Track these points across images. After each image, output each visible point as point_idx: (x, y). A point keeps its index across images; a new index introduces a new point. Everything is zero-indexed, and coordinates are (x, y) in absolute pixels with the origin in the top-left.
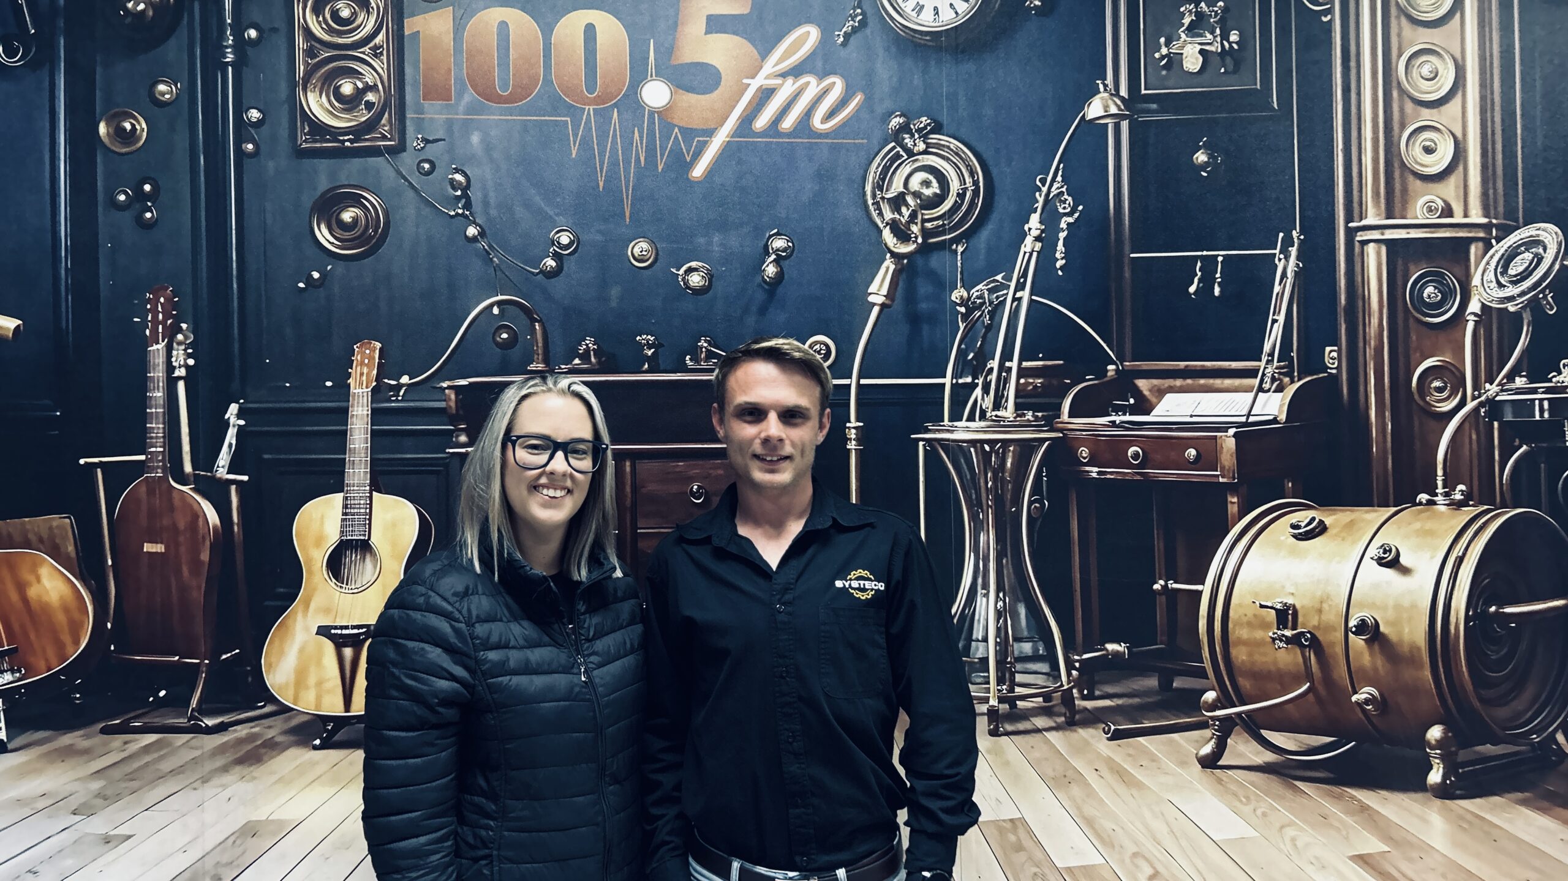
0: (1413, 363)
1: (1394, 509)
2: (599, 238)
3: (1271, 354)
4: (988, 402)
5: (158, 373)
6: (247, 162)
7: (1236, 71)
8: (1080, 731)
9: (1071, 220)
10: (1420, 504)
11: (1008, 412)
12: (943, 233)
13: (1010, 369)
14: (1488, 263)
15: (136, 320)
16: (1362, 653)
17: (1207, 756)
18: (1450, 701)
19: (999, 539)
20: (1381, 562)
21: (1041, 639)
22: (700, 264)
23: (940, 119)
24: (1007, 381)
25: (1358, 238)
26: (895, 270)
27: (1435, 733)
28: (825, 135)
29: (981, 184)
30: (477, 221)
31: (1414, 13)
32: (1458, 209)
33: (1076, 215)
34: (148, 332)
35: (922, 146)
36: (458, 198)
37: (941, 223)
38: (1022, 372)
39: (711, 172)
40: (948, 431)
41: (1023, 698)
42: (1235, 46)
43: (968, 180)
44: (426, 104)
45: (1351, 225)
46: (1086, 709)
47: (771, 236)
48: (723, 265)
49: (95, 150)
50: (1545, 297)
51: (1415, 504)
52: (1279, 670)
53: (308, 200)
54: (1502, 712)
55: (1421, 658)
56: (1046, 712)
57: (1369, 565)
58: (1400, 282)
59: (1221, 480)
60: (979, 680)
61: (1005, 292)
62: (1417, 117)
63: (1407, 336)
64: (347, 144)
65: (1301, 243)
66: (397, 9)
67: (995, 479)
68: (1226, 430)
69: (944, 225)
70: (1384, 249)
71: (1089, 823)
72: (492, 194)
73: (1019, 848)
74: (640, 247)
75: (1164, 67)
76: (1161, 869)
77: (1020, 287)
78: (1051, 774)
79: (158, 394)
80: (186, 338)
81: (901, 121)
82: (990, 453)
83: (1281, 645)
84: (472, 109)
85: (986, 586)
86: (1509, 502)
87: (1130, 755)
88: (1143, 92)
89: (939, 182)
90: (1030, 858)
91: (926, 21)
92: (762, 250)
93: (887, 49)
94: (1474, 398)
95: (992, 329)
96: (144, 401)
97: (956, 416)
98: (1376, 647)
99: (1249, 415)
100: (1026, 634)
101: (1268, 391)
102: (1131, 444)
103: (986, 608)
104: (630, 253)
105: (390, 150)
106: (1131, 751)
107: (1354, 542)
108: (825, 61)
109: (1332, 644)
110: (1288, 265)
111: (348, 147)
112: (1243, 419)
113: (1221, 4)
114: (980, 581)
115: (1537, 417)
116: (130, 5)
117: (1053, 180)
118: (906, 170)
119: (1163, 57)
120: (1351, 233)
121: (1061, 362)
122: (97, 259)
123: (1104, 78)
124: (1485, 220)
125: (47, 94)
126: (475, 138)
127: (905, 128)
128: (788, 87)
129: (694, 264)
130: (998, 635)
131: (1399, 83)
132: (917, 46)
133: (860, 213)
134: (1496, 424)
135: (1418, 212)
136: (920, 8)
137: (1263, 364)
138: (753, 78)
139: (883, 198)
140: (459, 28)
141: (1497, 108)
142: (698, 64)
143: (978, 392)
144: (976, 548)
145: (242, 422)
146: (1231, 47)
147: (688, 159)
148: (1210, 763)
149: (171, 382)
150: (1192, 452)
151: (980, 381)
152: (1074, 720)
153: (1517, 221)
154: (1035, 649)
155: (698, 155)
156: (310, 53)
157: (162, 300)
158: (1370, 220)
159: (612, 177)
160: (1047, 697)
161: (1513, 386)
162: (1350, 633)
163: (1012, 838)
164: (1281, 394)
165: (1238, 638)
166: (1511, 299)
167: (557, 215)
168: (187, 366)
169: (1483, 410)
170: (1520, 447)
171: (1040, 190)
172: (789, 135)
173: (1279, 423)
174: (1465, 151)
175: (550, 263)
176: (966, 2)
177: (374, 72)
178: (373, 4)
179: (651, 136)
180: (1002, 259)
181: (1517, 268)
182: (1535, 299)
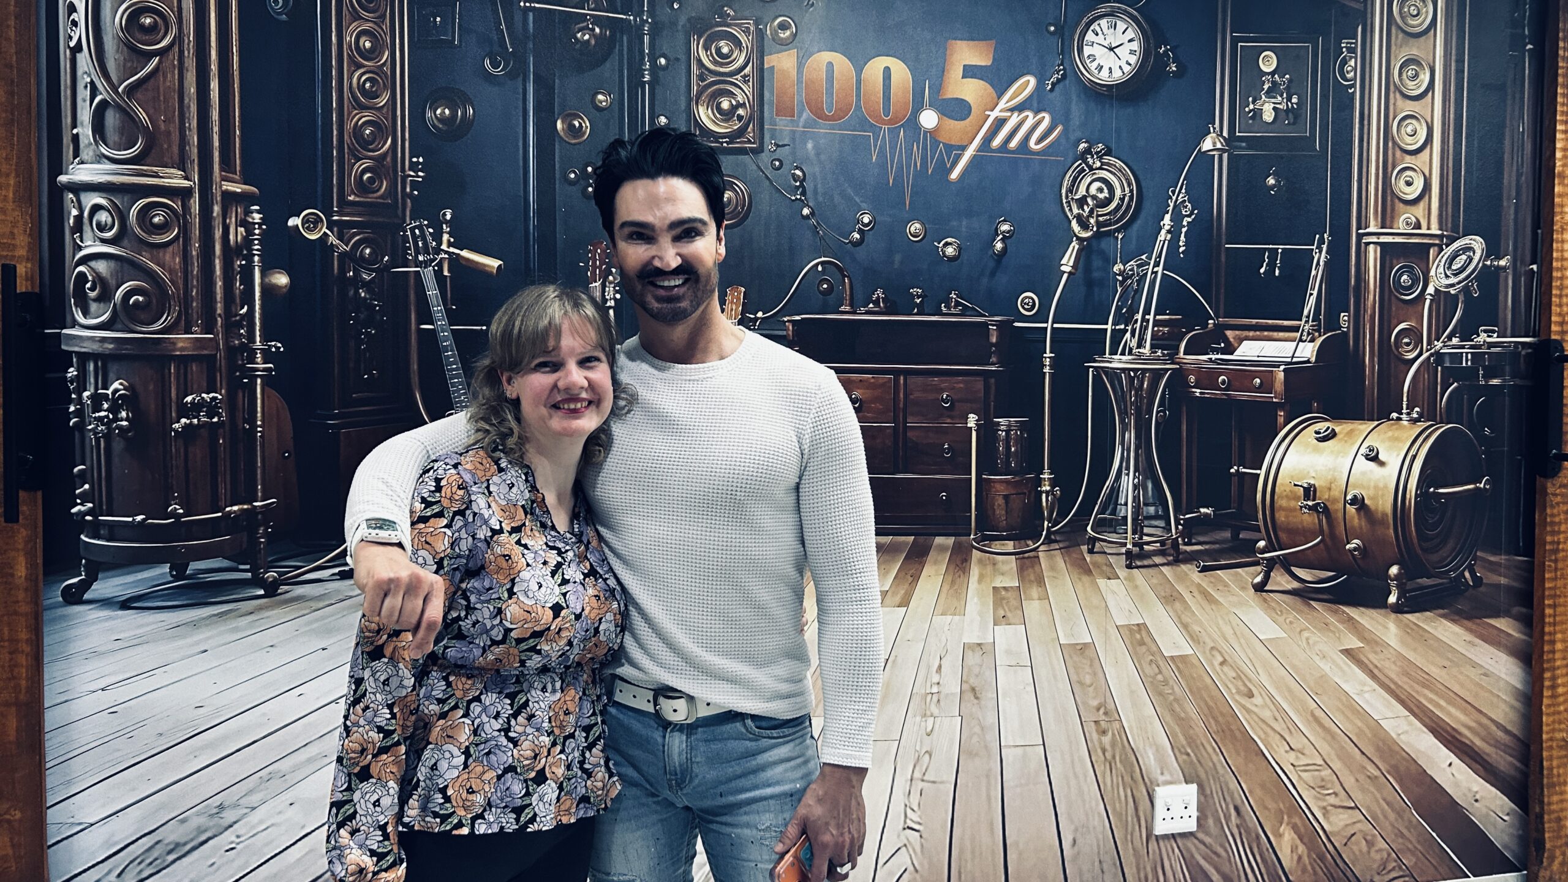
0: (1392, 327)
1: (1377, 423)
2: (889, 219)
3: (1308, 317)
4: (1134, 343)
7: (1294, 124)
8: (1182, 566)
9: (1190, 220)
10: (1393, 419)
11: (1146, 350)
12: (1110, 225)
13: (1148, 320)
14: (1440, 261)
15: (581, 264)
16: (1353, 517)
17: (1258, 583)
18: (1403, 549)
19: (1136, 438)
20: (1368, 458)
21: (1160, 504)
22: (954, 240)
23: (1110, 145)
24: (1146, 328)
25: (1364, 241)
26: (1078, 249)
27: (1394, 570)
28: (1037, 153)
29: (1135, 192)
30: (810, 204)
31: (1405, 90)
32: (1424, 224)
33: (1193, 217)
34: (588, 273)
35: (1098, 164)
36: (797, 188)
37: (1107, 217)
38: (1157, 323)
39: (963, 176)
40: (1108, 362)
41: (1148, 543)
42: (1295, 106)
43: (1127, 189)
44: (778, 119)
45: (1360, 231)
46: (1186, 551)
47: (999, 222)
48: (968, 241)
49: (554, 140)
50: (1473, 284)
51: (1389, 420)
52: (1303, 527)
54: (1435, 557)
55: (1388, 521)
56: (1161, 553)
57: (1360, 459)
58: (1387, 272)
59: (1274, 400)
60: (1121, 531)
61: (1147, 267)
62: (1402, 161)
63: (1390, 309)
64: (725, 145)
65: (1329, 242)
66: (760, 51)
67: (1136, 395)
68: (1278, 366)
69: (1110, 219)
70: (1379, 249)
71: (1186, 626)
72: (819, 186)
73: (1142, 643)
74: (915, 227)
75: (1251, 118)
76: (1227, 658)
77: (1157, 264)
78: (1163, 594)
81: (1086, 145)
82: (1133, 378)
83: (1306, 511)
84: (807, 124)
85: (1128, 468)
86: (1444, 420)
87: (1211, 582)
88: (1237, 134)
89: (1108, 189)
90: (1148, 650)
91: (1104, 77)
92: (993, 232)
93: (1079, 96)
94: (1427, 350)
95: (1139, 292)
97: (1113, 352)
98: (1362, 513)
99: (1293, 357)
100: (1151, 500)
101: (1305, 341)
102: (1221, 374)
103: (1128, 483)
104: (908, 231)
105: (754, 151)
106: (1213, 580)
107: (1353, 444)
108: (1038, 103)
109: (1337, 510)
110: (1321, 257)
111: (725, 147)
112: (1289, 360)
113: (1287, 76)
114: (1124, 464)
115: (1464, 365)
116: (579, 35)
117: (1180, 192)
119: (1250, 111)
120: (1360, 237)
121: (1180, 317)
122: (555, 220)
123: (1213, 122)
124: (1439, 232)
125: (521, 96)
126: (810, 145)
127: (1088, 151)
128: (1014, 119)
129: (949, 240)
130: (1134, 501)
131: (1393, 138)
132: (1097, 93)
133: (1059, 211)
134: (1439, 368)
135: (1400, 225)
136: (1100, 68)
137: (1303, 323)
138: (992, 111)
139: (1072, 199)
140: (800, 66)
141: (1451, 157)
142: (957, 99)
143: (1128, 335)
144: (1122, 443)
146: (1292, 106)
147: (948, 166)
148: (1260, 588)
150: (1258, 381)
151: (1129, 328)
152: (1179, 558)
153: (1458, 233)
154: (1157, 511)
155: (954, 164)
156: (701, 78)
157: (599, 251)
158: (1371, 229)
159: (899, 177)
160: (1163, 543)
161: (1451, 343)
162: (1348, 505)
163: (1138, 636)
164: (1312, 344)
165: (1280, 506)
166: (1452, 285)
167: (862, 202)
168: (615, 299)
169: (1432, 359)
170: (1453, 384)
171: (1171, 198)
172: (1013, 152)
173: (1310, 363)
174: (1430, 185)
175: (857, 236)
176: (1130, 65)
177: (743, 93)
178: (744, 45)
179: (925, 148)
180: (1147, 244)
181: (1457, 265)
182: (1467, 286)
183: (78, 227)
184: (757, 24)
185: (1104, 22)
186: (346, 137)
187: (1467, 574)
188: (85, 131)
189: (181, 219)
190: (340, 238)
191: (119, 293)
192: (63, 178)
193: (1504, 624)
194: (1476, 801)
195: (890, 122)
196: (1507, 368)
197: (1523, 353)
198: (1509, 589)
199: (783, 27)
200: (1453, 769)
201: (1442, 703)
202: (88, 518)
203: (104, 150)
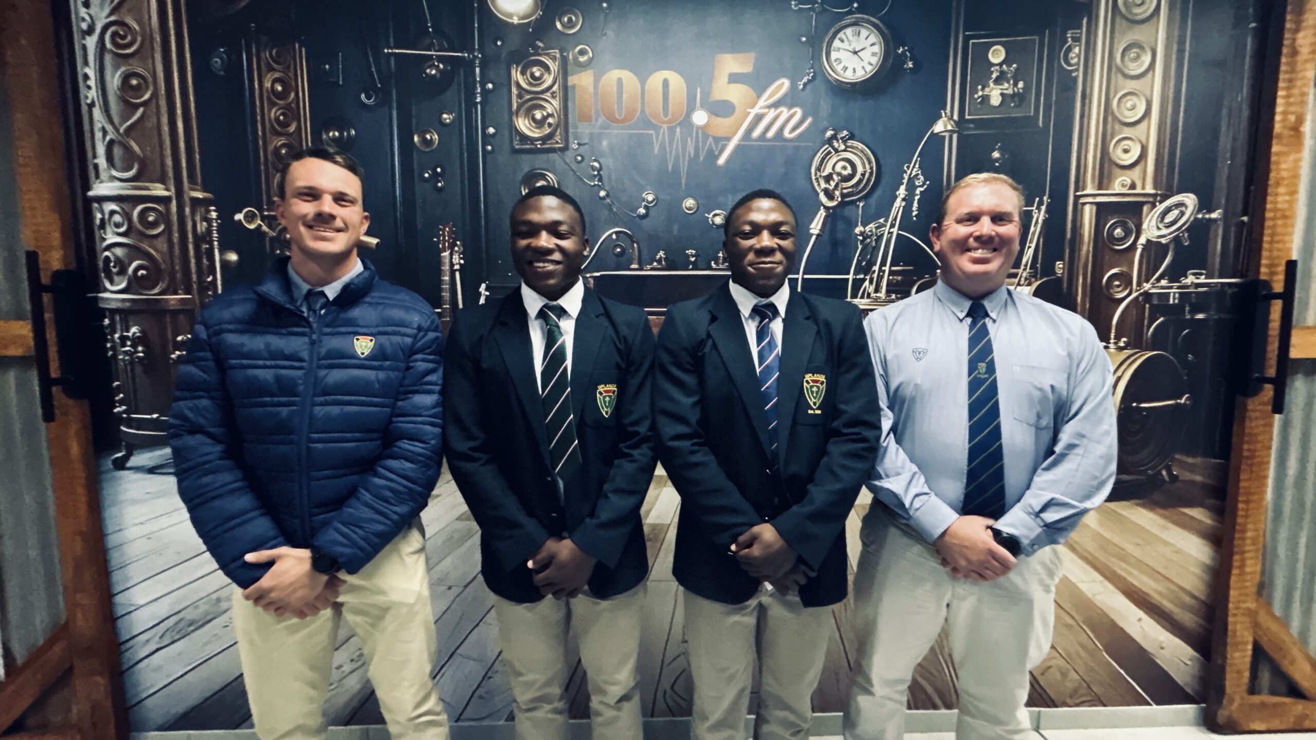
0: (1104, 271)
2: (668, 198)
3: (1026, 265)
4: (871, 289)
5: (446, 268)
6: (489, 157)
7: (1020, 105)
9: (922, 189)
11: (882, 294)
12: (853, 195)
13: (884, 271)
14: (1153, 216)
15: (435, 239)
22: (721, 211)
23: (853, 131)
24: (882, 277)
25: (1081, 201)
26: (825, 216)
28: (791, 140)
29: (874, 169)
30: (605, 188)
31: (1126, 71)
32: (1139, 185)
33: (925, 187)
34: (441, 246)
35: (843, 147)
36: (595, 176)
37: (850, 190)
38: (891, 273)
39: (728, 161)
42: (1021, 91)
43: (867, 166)
44: (579, 124)
45: (1078, 193)
49: (413, 150)
50: (1183, 236)
53: (520, 177)
54: (1134, 459)
58: (1102, 226)
61: (884, 229)
62: (1120, 133)
63: (1103, 256)
64: (539, 146)
65: (1049, 203)
66: (565, 71)
69: (853, 191)
70: (1094, 208)
72: (613, 174)
74: (690, 202)
75: (980, 103)
77: (892, 226)
79: (447, 278)
80: (459, 249)
81: (832, 132)
84: (603, 127)
86: (1150, 349)
88: (967, 117)
89: (852, 167)
91: (849, 77)
93: (826, 93)
94: (1137, 291)
95: (876, 249)
96: (440, 282)
97: (854, 296)
101: (1023, 285)
104: (684, 206)
105: (561, 149)
108: (792, 100)
110: (1040, 216)
111: (539, 148)
113: (1015, 66)
115: (1171, 302)
116: (428, 71)
117: (914, 167)
118: (834, 160)
119: (979, 97)
120: (1077, 198)
121: (911, 268)
122: (415, 208)
123: (945, 109)
124: (1153, 192)
125: (388, 121)
127: (834, 137)
128: (772, 113)
129: (717, 212)
131: (1113, 113)
132: (842, 90)
133: (808, 185)
134: (1147, 306)
135: (1117, 188)
136: (845, 69)
137: (1021, 270)
138: (752, 107)
139: (820, 176)
140: (596, 82)
141: (1168, 127)
142: (723, 101)
143: (867, 283)
145: (487, 293)
146: (1018, 91)
147: (716, 153)
149: (453, 272)
151: (868, 277)
153: (1172, 192)
155: (721, 152)
156: (520, 96)
157: (447, 229)
158: (1089, 190)
159: (676, 164)
161: (1159, 285)
164: (1029, 287)
166: (1164, 236)
167: (647, 185)
168: (460, 264)
169: (1141, 299)
170: (1159, 318)
171: (906, 172)
172: (769, 140)
174: (1147, 152)
175: (643, 211)
176: (871, 65)
177: (552, 106)
178: (552, 69)
179: (697, 141)
180: (884, 210)
181: (1169, 218)
182: (1177, 236)
183: (103, 225)
184: (561, 52)
185: (849, 31)
186: (269, 157)
187: (1164, 473)
188: (102, 161)
189: (164, 217)
190: (270, 227)
191: (131, 270)
192: (91, 193)
193: (1198, 513)
194: (1162, 648)
195: (667, 122)
196: (1214, 305)
197: (1230, 291)
198: (1203, 485)
199: (582, 53)
200: (1143, 624)
201: (1135, 572)
202: (125, 416)
203: (114, 173)
